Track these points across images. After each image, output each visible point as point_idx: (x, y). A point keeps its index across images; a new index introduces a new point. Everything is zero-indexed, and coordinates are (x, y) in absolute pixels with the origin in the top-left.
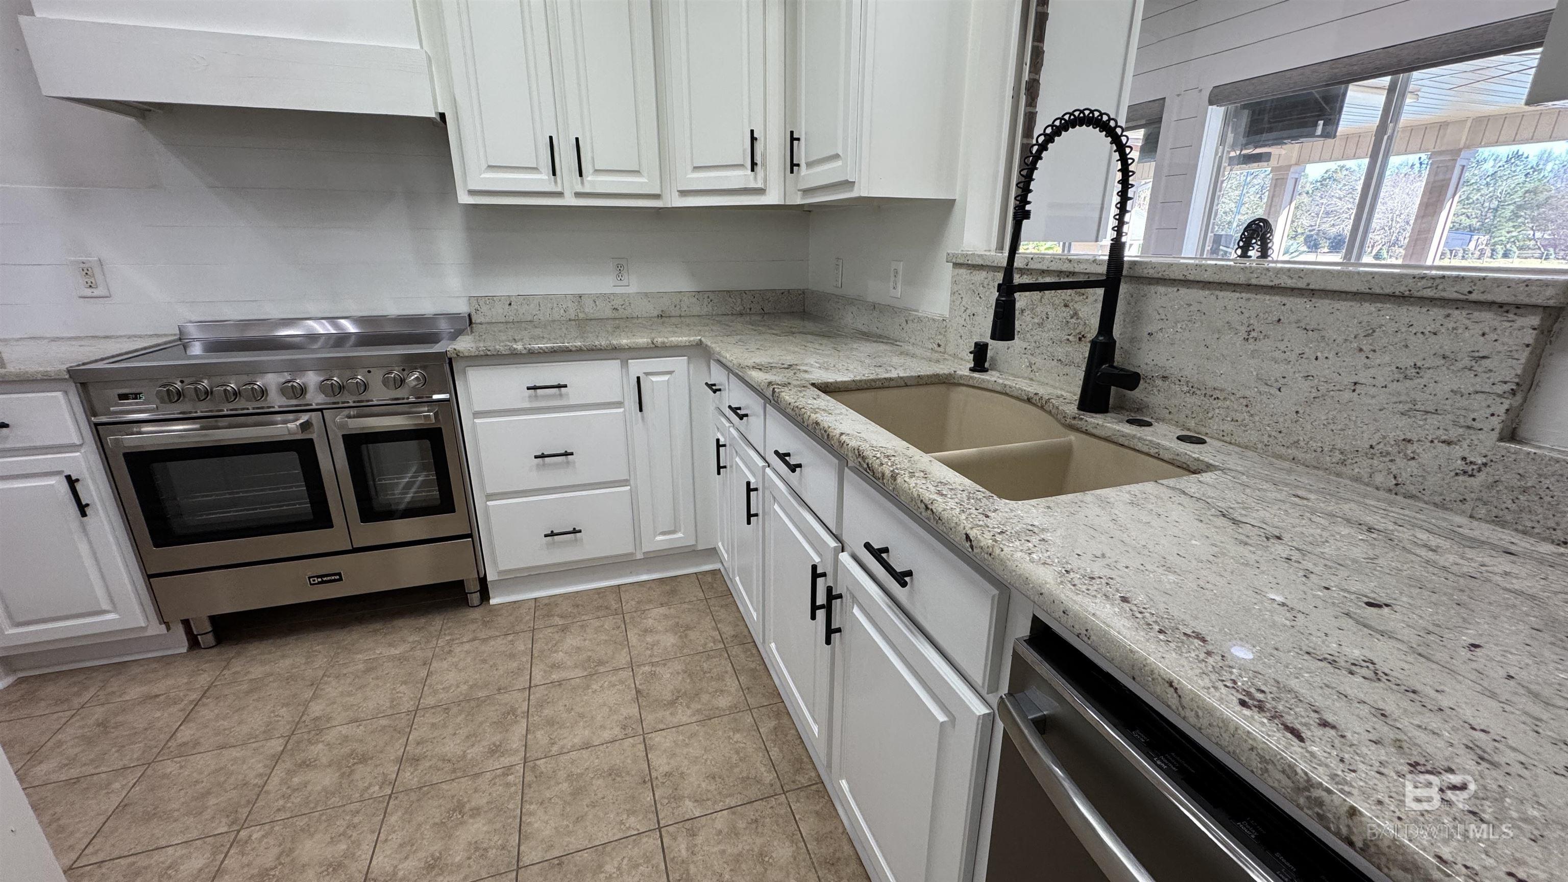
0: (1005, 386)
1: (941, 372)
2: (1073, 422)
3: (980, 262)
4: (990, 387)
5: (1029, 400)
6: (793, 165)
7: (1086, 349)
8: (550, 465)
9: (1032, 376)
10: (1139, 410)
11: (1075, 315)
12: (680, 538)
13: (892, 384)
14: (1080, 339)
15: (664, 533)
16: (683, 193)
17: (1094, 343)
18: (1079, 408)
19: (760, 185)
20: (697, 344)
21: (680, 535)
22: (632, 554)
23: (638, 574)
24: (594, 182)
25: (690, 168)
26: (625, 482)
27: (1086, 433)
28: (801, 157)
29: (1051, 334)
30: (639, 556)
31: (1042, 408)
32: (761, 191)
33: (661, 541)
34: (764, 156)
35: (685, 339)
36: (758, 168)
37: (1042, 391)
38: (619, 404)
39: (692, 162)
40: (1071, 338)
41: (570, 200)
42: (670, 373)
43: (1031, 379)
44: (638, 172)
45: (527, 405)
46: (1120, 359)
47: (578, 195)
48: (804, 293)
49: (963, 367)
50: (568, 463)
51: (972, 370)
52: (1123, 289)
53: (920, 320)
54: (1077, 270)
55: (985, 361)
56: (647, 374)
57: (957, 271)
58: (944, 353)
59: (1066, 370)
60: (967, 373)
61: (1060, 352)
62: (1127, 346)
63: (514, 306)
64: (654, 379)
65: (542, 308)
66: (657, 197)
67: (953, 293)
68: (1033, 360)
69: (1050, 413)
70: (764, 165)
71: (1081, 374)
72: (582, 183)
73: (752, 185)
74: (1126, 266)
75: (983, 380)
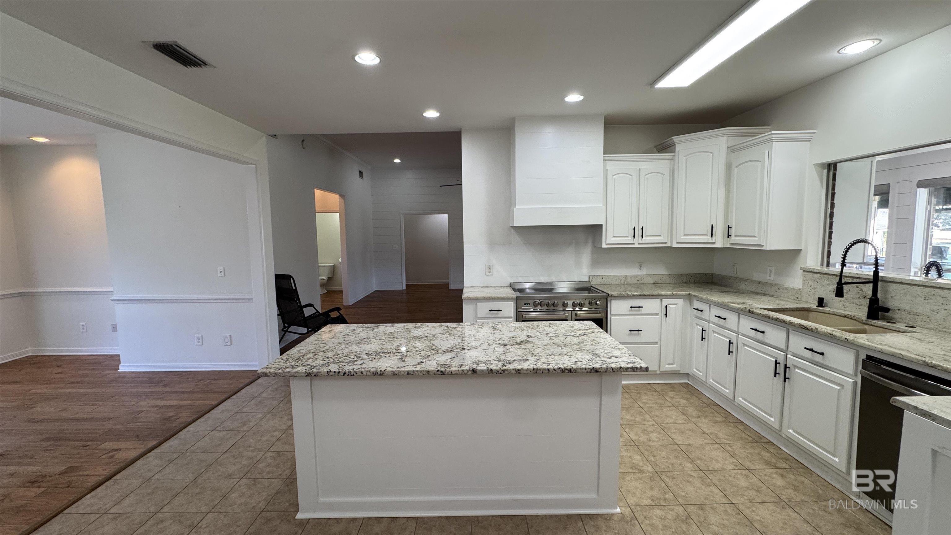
0: (834, 312)
1: (805, 307)
2: (866, 322)
3: (817, 271)
4: (827, 312)
5: (845, 317)
6: (729, 236)
7: (868, 301)
8: (633, 334)
9: (845, 309)
10: (891, 319)
11: (861, 290)
12: (674, 367)
13: (787, 310)
14: (864, 298)
15: (668, 364)
16: (678, 243)
17: (870, 299)
18: (867, 318)
19: (714, 241)
20: (688, 295)
21: (675, 366)
22: (656, 371)
23: (655, 380)
24: (646, 239)
25: (682, 234)
26: (656, 343)
27: (871, 325)
28: (732, 232)
29: (852, 296)
30: (658, 372)
31: (852, 319)
32: (714, 243)
33: (667, 367)
34: (715, 232)
35: (684, 292)
36: (713, 236)
37: (850, 313)
38: (657, 314)
39: (684, 232)
40: (860, 297)
41: (636, 245)
42: (676, 304)
43: (845, 310)
44: (660, 236)
45: (628, 313)
46: (881, 304)
47: (639, 244)
48: (712, 275)
49: (814, 305)
50: (639, 334)
51: (817, 306)
52: (880, 284)
53: (786, 289)
54: (861, 277)
55: (823, 304)
56: (668, 304)
57: (805, 273)
58: (801, 300)
59: (859, 307)
60: (815, 307)
61: (856, 301)
62: (883, 300)
63: (603, 279)
64: (671, 306)
65: (613, 280)
66: (665, 243)
67: (804, 280)
68: (845, 304)
69: (855, 320)
70: (715, 235)
71: (867, 309)
72: (642, 240)
73: (710, 241)
74: (880, 277)
75: (823, 310)
